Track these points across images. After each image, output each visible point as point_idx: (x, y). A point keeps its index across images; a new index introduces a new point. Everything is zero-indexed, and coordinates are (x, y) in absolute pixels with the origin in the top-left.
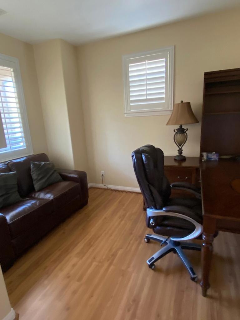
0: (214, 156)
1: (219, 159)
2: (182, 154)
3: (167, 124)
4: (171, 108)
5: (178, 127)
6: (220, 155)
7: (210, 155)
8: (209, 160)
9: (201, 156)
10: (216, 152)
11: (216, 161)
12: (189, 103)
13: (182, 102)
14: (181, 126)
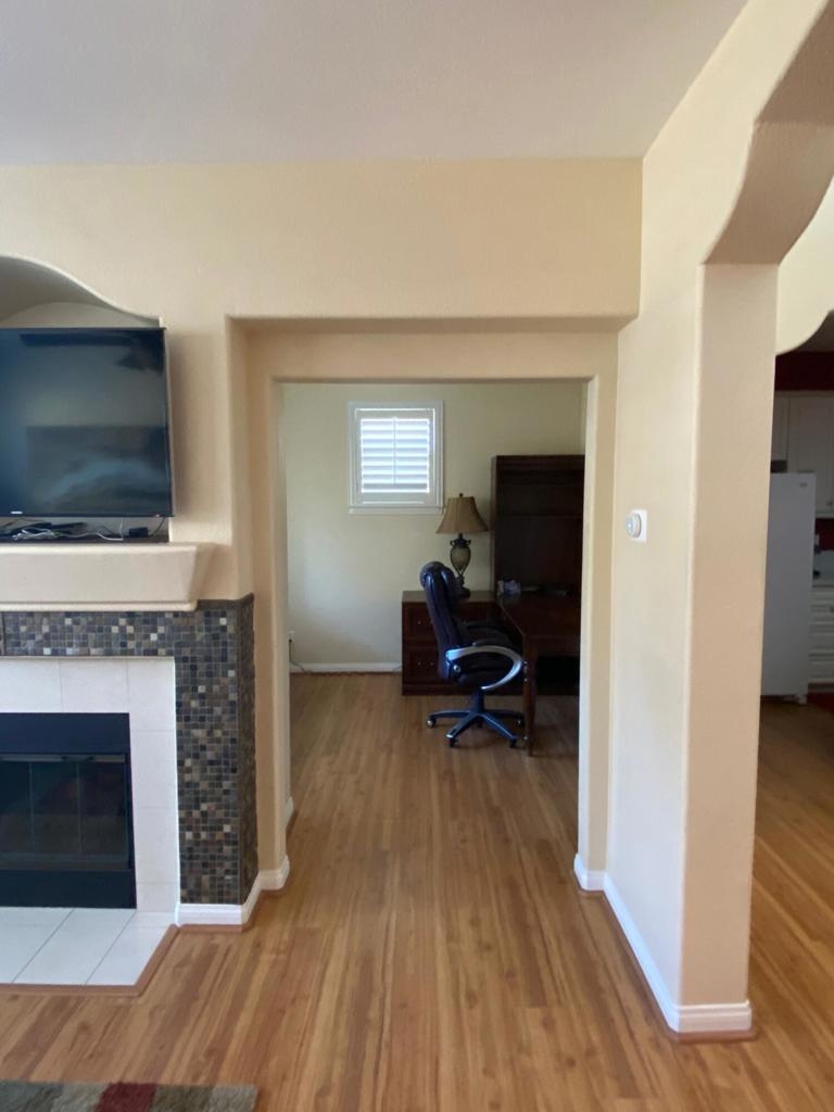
0: (514, 587)
1: (523, 593)
2: (464, 586)
3: (439, 531)
4: (439, 503)
5: (456, 537)
6: (522, 586)
7: (507, 585)
8: (507, 593)
9: (496, 586)
10: (517, 581)
11: (516, 594)
12: (472, 499)
13: (461, 495)
14: (461, 536)
